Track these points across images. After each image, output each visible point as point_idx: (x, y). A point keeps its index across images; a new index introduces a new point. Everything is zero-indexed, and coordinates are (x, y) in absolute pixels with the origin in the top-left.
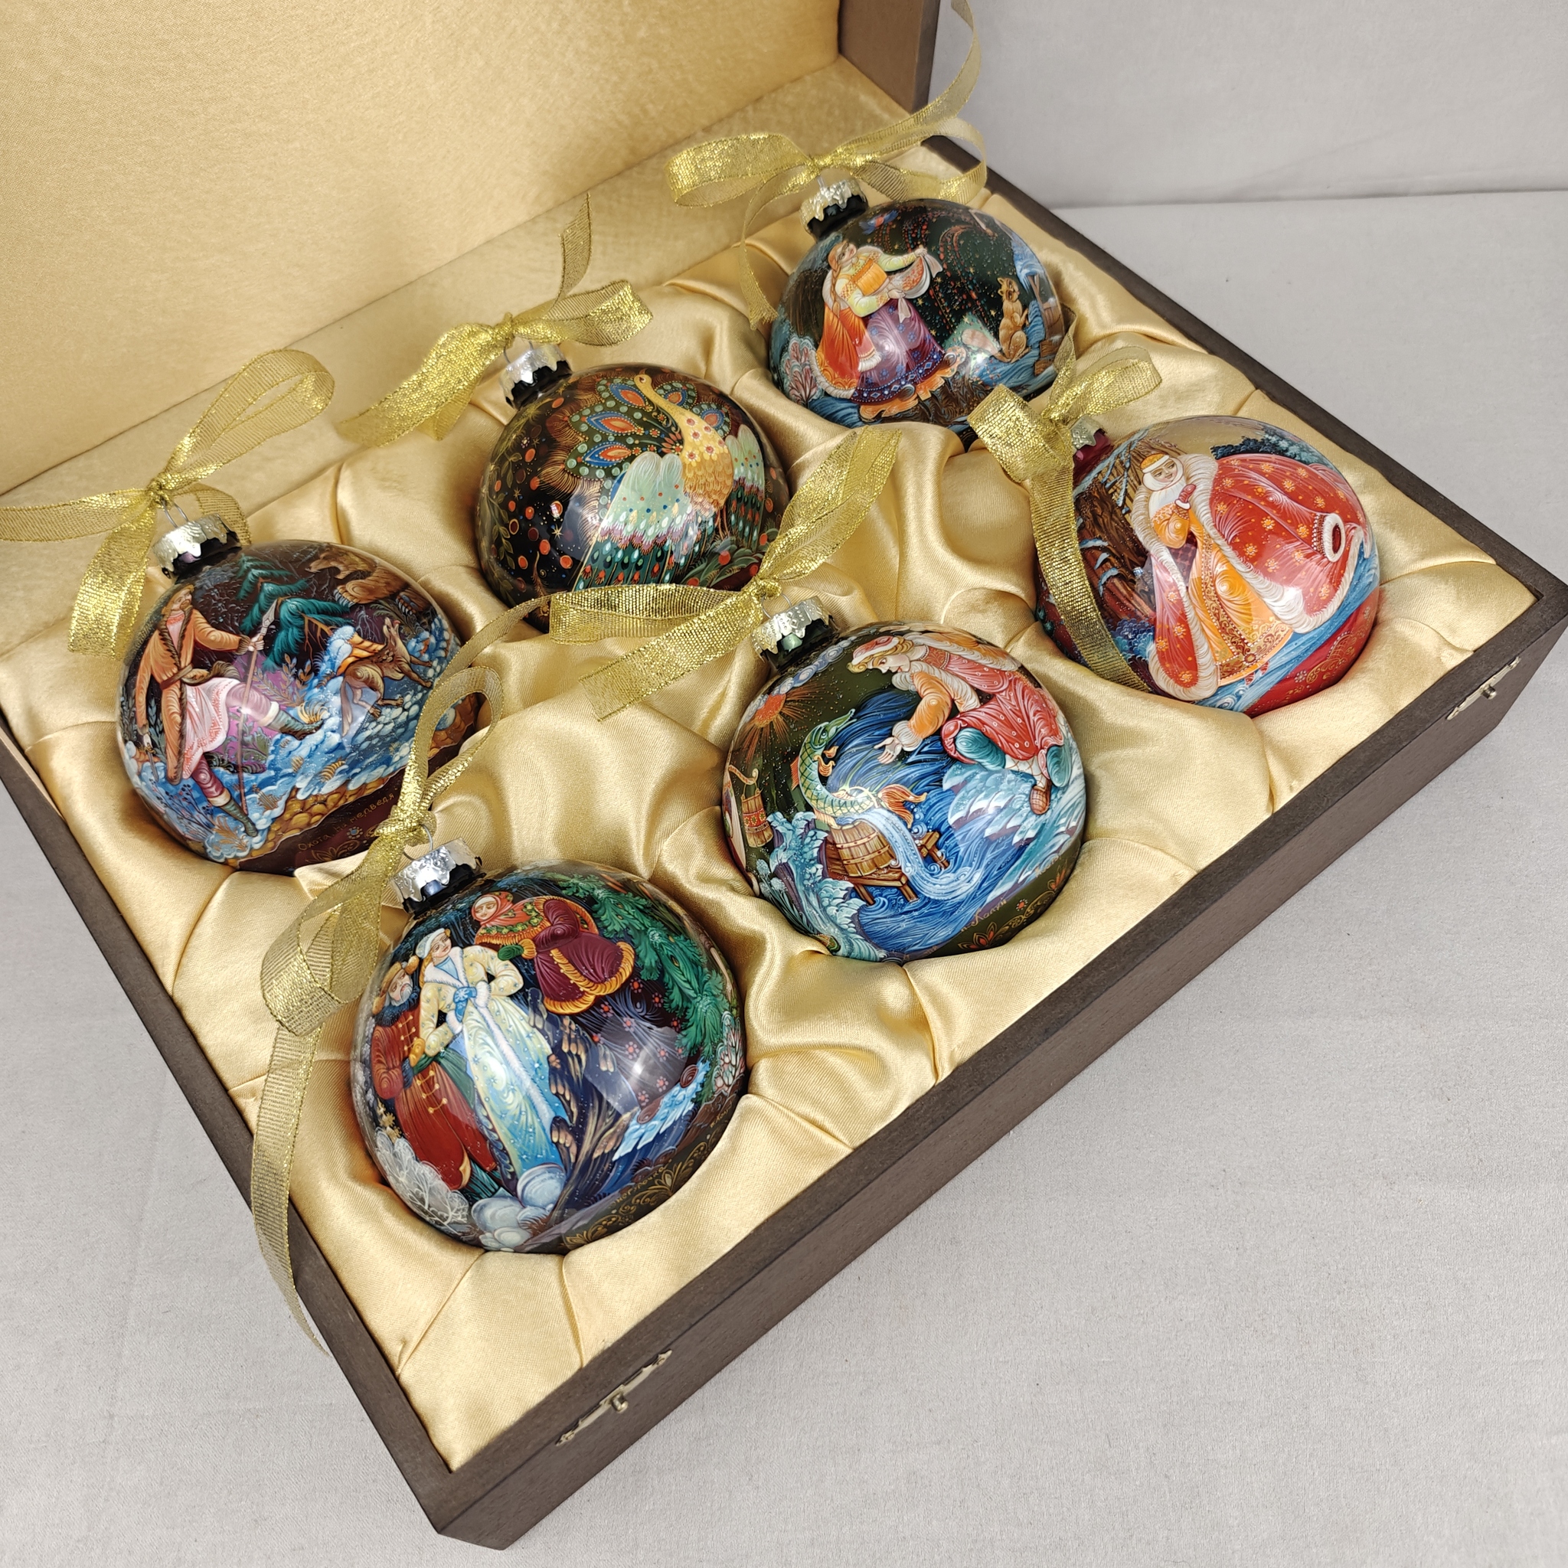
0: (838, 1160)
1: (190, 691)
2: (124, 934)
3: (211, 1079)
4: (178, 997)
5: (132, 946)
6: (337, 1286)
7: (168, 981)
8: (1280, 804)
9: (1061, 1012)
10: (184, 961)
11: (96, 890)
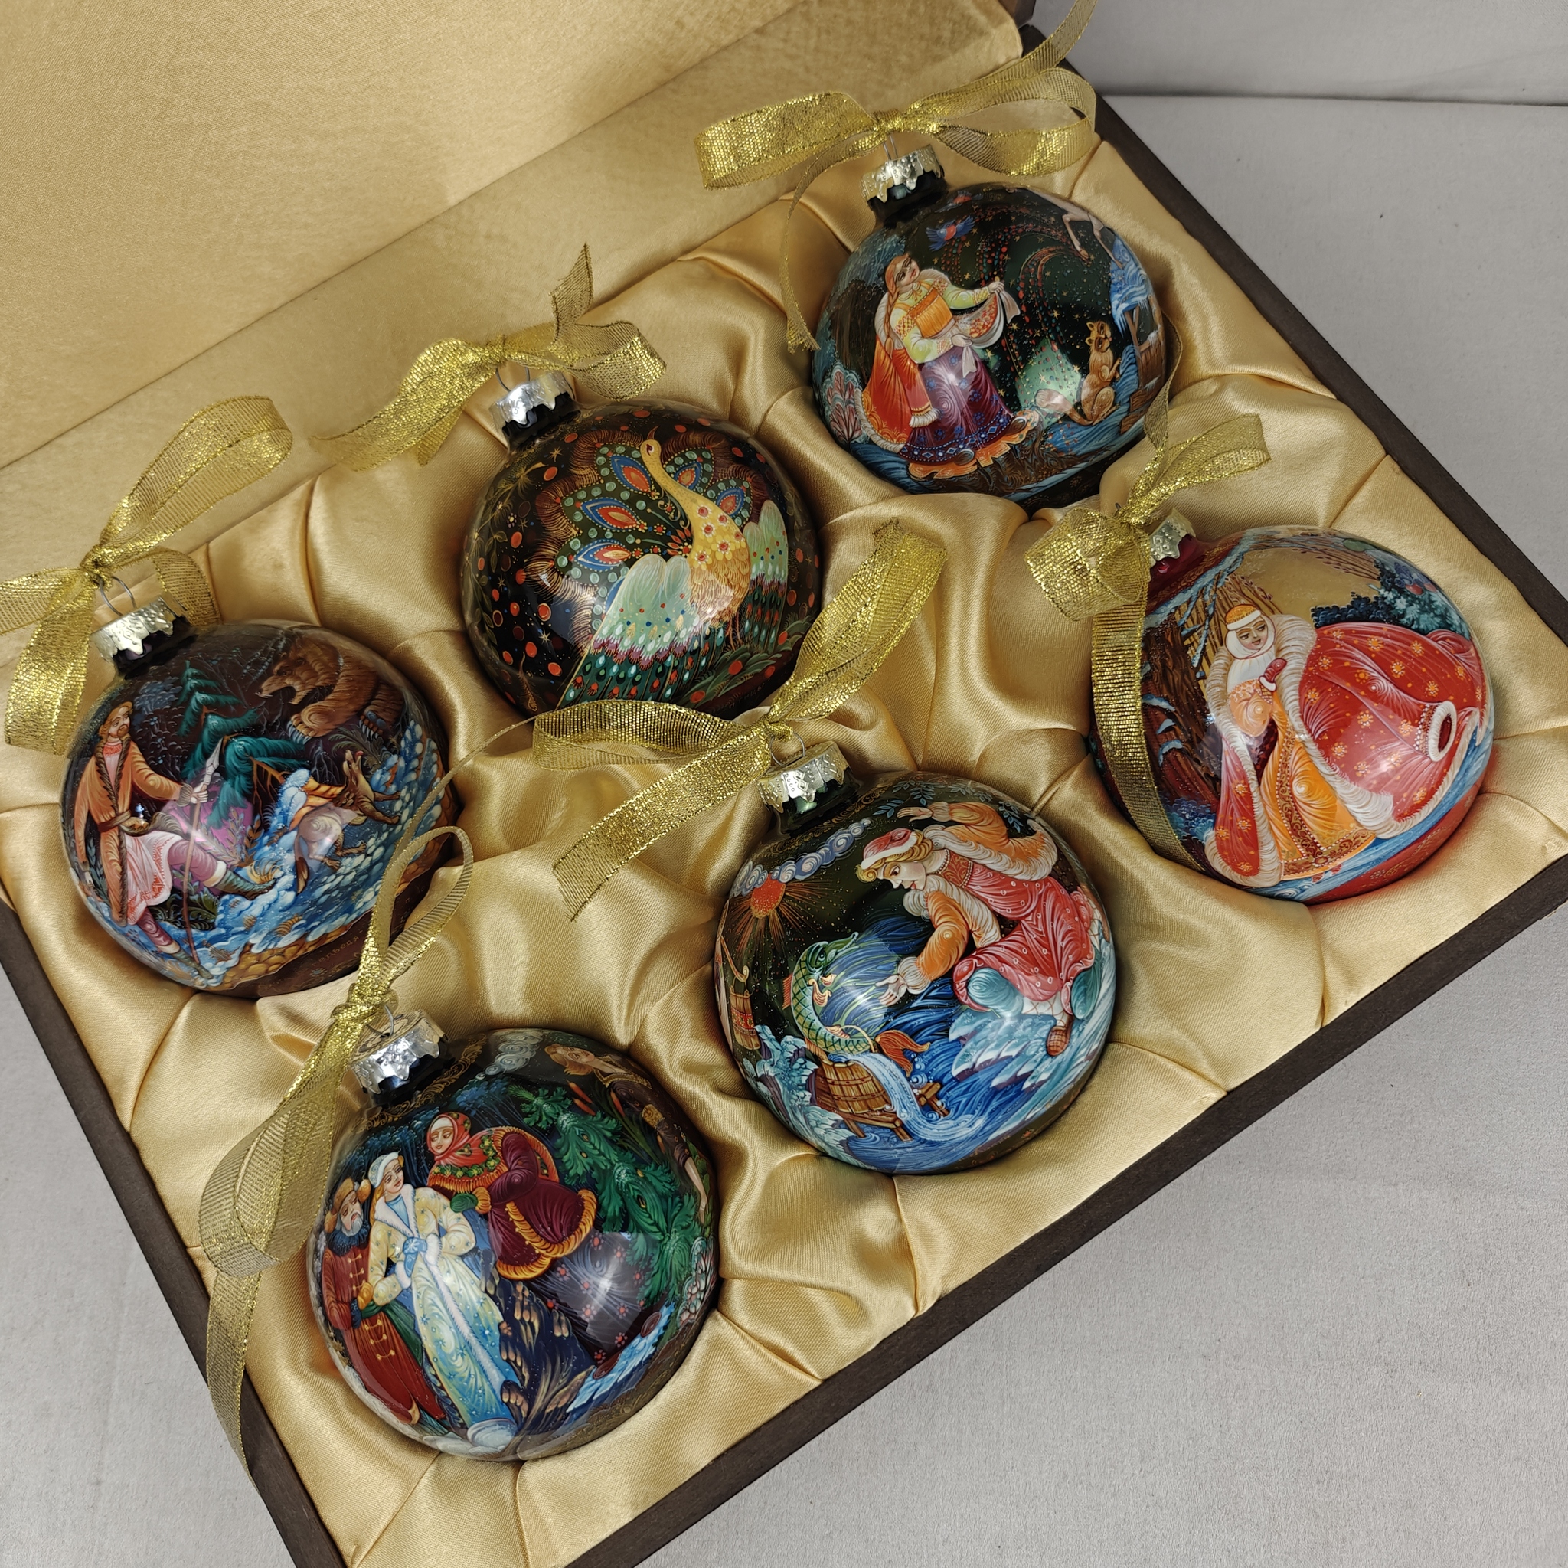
0: (806, 1392)
1: (129, 841)
2: (79, 1060)
3: (168, 1237)
4: (135, 1135)
5: (87, 1074)
6: (292, 1478)
7: (126, 1118)
8: (1330, 1019)
9: (1057, 1248)
10: (142, 1098)
11: (50, 1002)
